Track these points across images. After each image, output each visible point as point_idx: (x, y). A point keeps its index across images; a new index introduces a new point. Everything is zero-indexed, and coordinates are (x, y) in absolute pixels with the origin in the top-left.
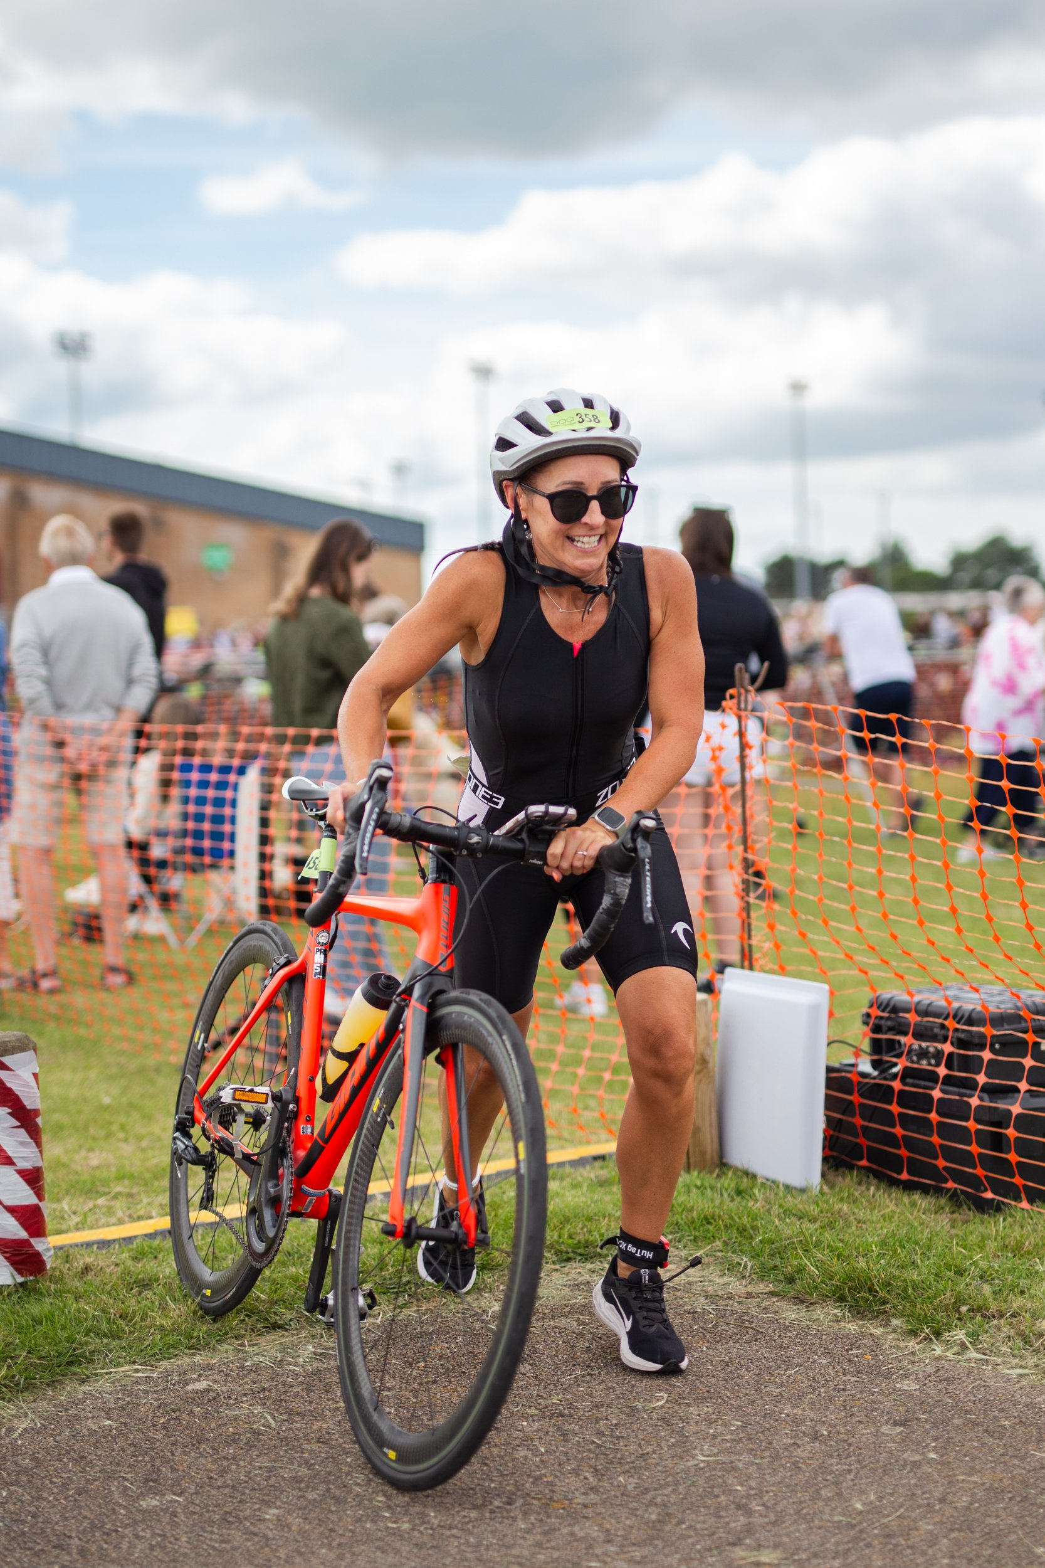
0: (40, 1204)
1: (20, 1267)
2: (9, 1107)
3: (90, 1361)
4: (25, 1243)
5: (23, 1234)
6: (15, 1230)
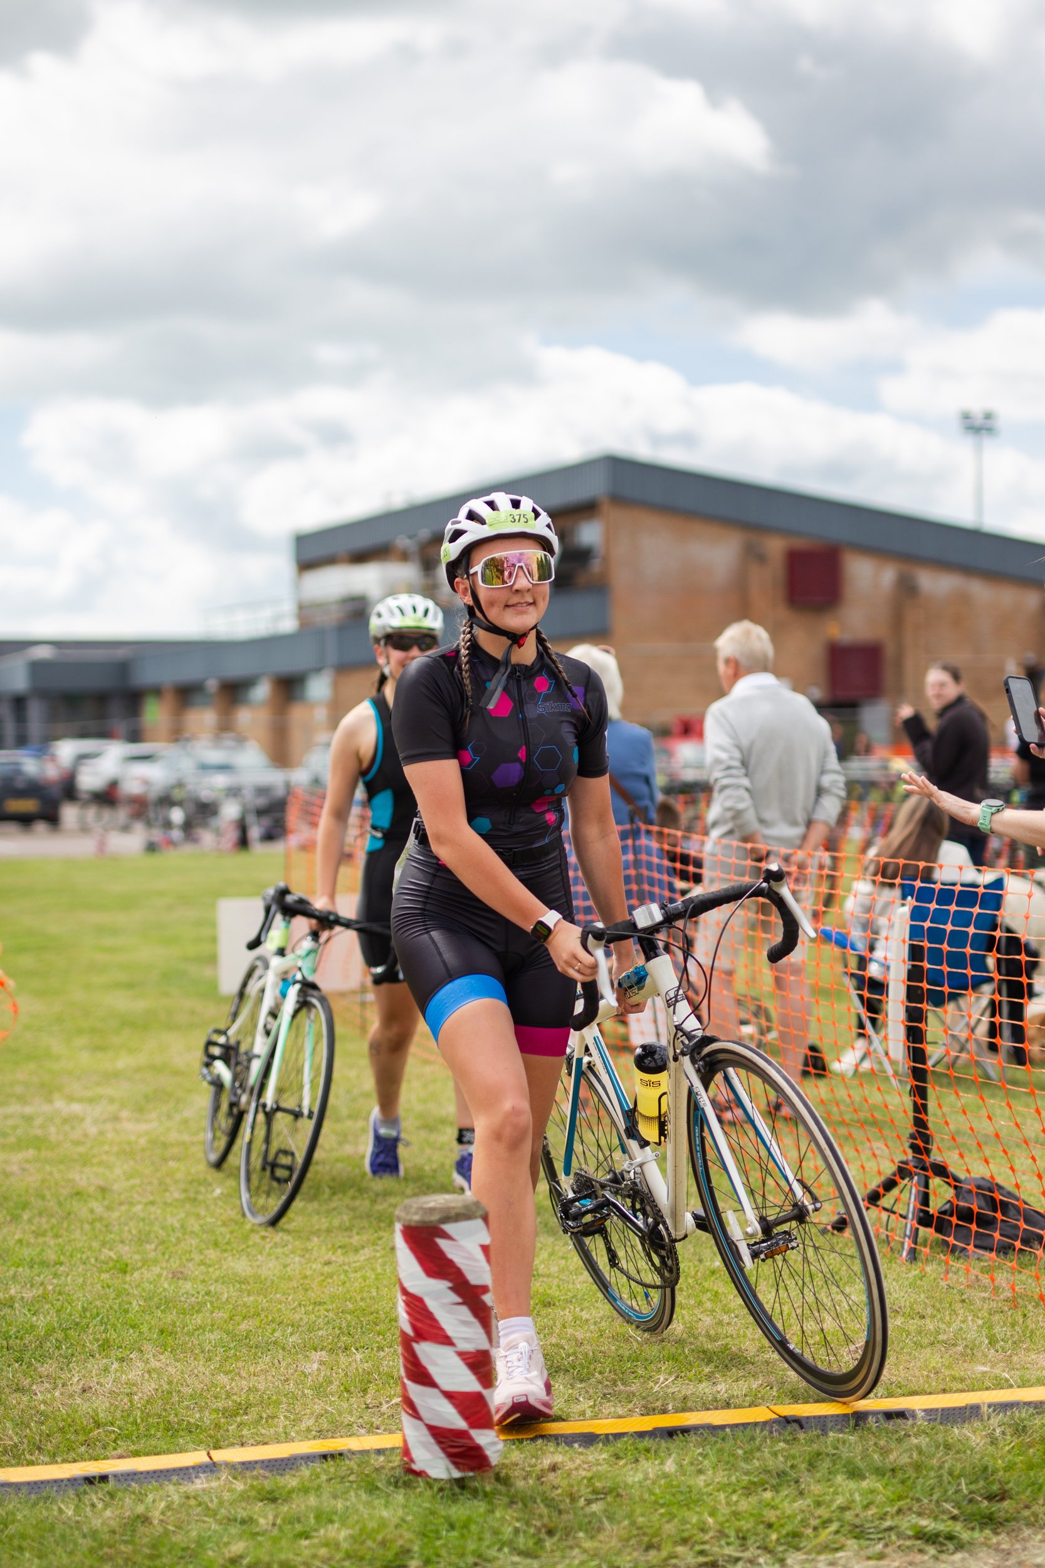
0: (485, 1392)
1: (458, 1460)
2: (450, 1281)
4: (462, 1434)
5: (461, 1424)
6: (452, 1419)
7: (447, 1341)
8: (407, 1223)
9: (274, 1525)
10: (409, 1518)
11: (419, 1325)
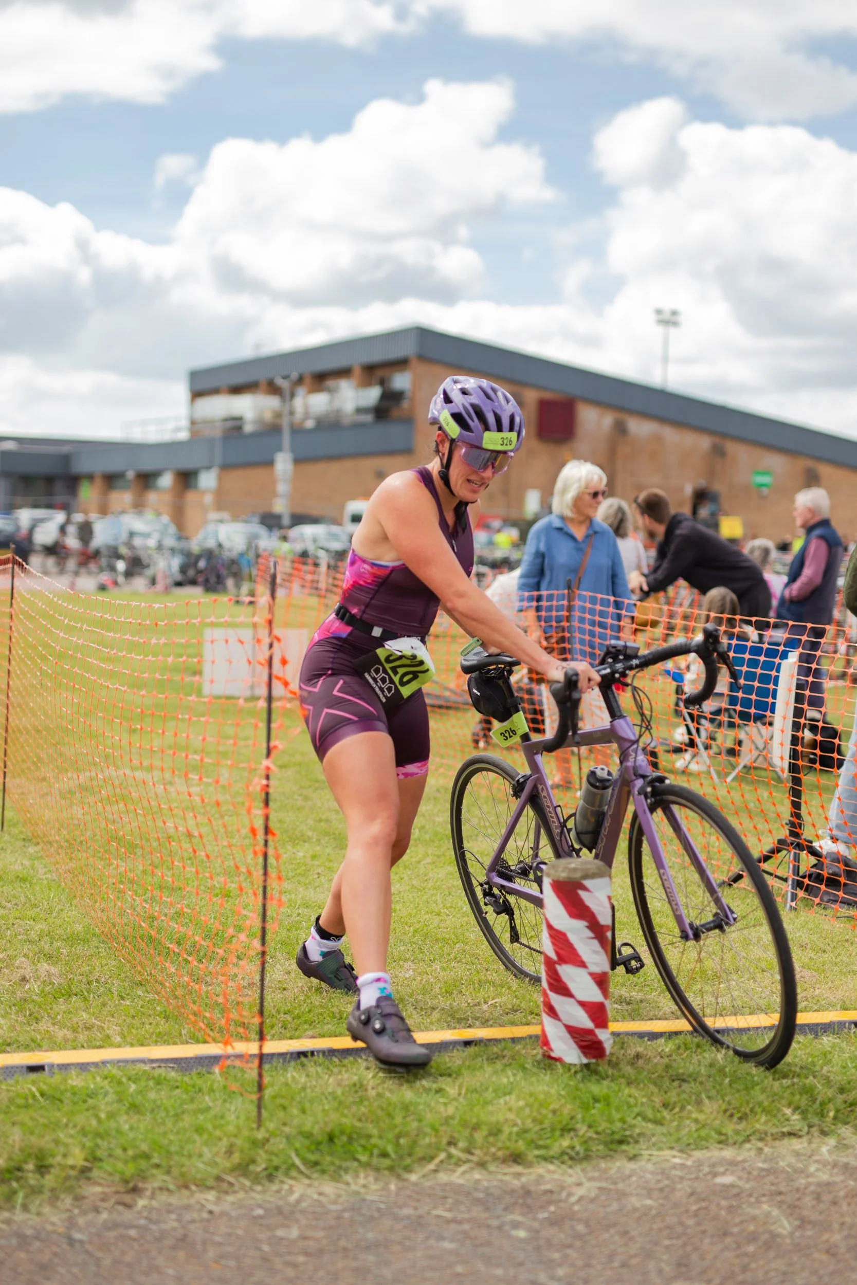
1: (586, 1051)
3: (637, 1142)
4: (590, 1032)
5: (588, 1024)
6: (584, 1021)
7: (583, 965)
8: (556, 879)
9: (459, 1094)
10: (563, 1093)
11: (561, 952)
